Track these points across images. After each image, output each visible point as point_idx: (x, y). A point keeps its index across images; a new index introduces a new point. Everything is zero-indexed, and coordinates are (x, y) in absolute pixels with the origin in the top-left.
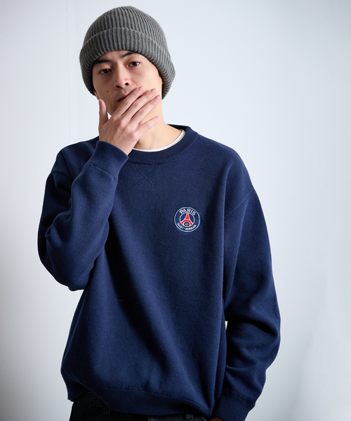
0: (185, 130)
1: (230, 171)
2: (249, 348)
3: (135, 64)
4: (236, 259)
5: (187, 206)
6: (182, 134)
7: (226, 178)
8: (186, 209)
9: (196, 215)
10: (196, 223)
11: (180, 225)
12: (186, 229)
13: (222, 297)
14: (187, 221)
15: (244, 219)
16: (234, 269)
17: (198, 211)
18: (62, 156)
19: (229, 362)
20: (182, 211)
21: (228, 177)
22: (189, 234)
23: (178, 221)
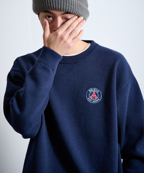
0: (91, 43)
1: (119, 65)
4: (125, 119)
5: (93, 87)
6: (89, 45)
7: (116, 69)
8: (93, 89)
9: (99, 93)
10: (99, 98)
11: (90, 99)
12: (94, 101)
13: (117, 142)
14: (94, 96)
15: (129, 95)
16: (125, 125)
17: (100, 90)
18: (18, 62)
20: (90, 90)
21: (117, 69)
22: (96, 104)
23: (88, 97)
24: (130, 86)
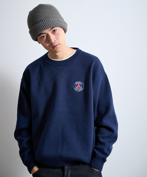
0: (76, 49)
1: (94, 65)
2: (103, 138)
3: (54, 31)
5: (78, 81)
8: (78, 82)
9: (82, 84)
10: (82, 87)
11: (76, 89)
12: (79, 90)
14: (79, 87)
17: (83, 82)
19: (96, 144)
20: (76, 83)
21: (93, 67)
22: (80, 92)
23: (75, 87)
24: (101, 79)
